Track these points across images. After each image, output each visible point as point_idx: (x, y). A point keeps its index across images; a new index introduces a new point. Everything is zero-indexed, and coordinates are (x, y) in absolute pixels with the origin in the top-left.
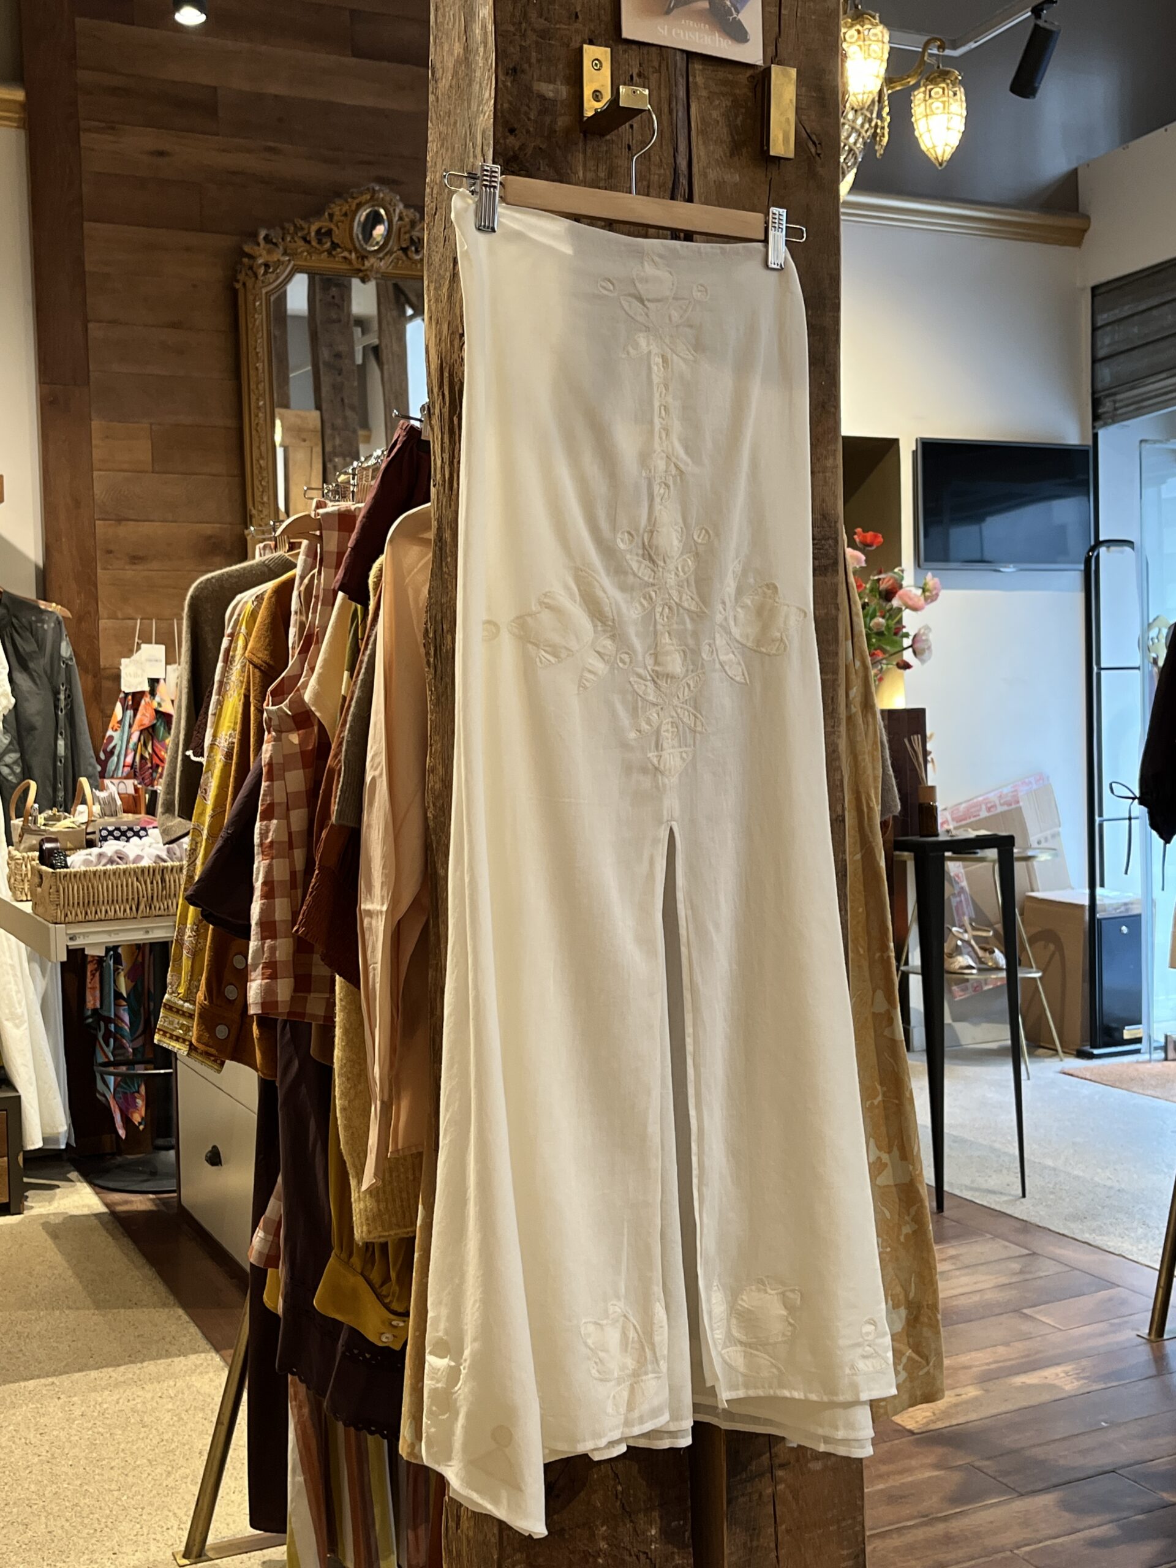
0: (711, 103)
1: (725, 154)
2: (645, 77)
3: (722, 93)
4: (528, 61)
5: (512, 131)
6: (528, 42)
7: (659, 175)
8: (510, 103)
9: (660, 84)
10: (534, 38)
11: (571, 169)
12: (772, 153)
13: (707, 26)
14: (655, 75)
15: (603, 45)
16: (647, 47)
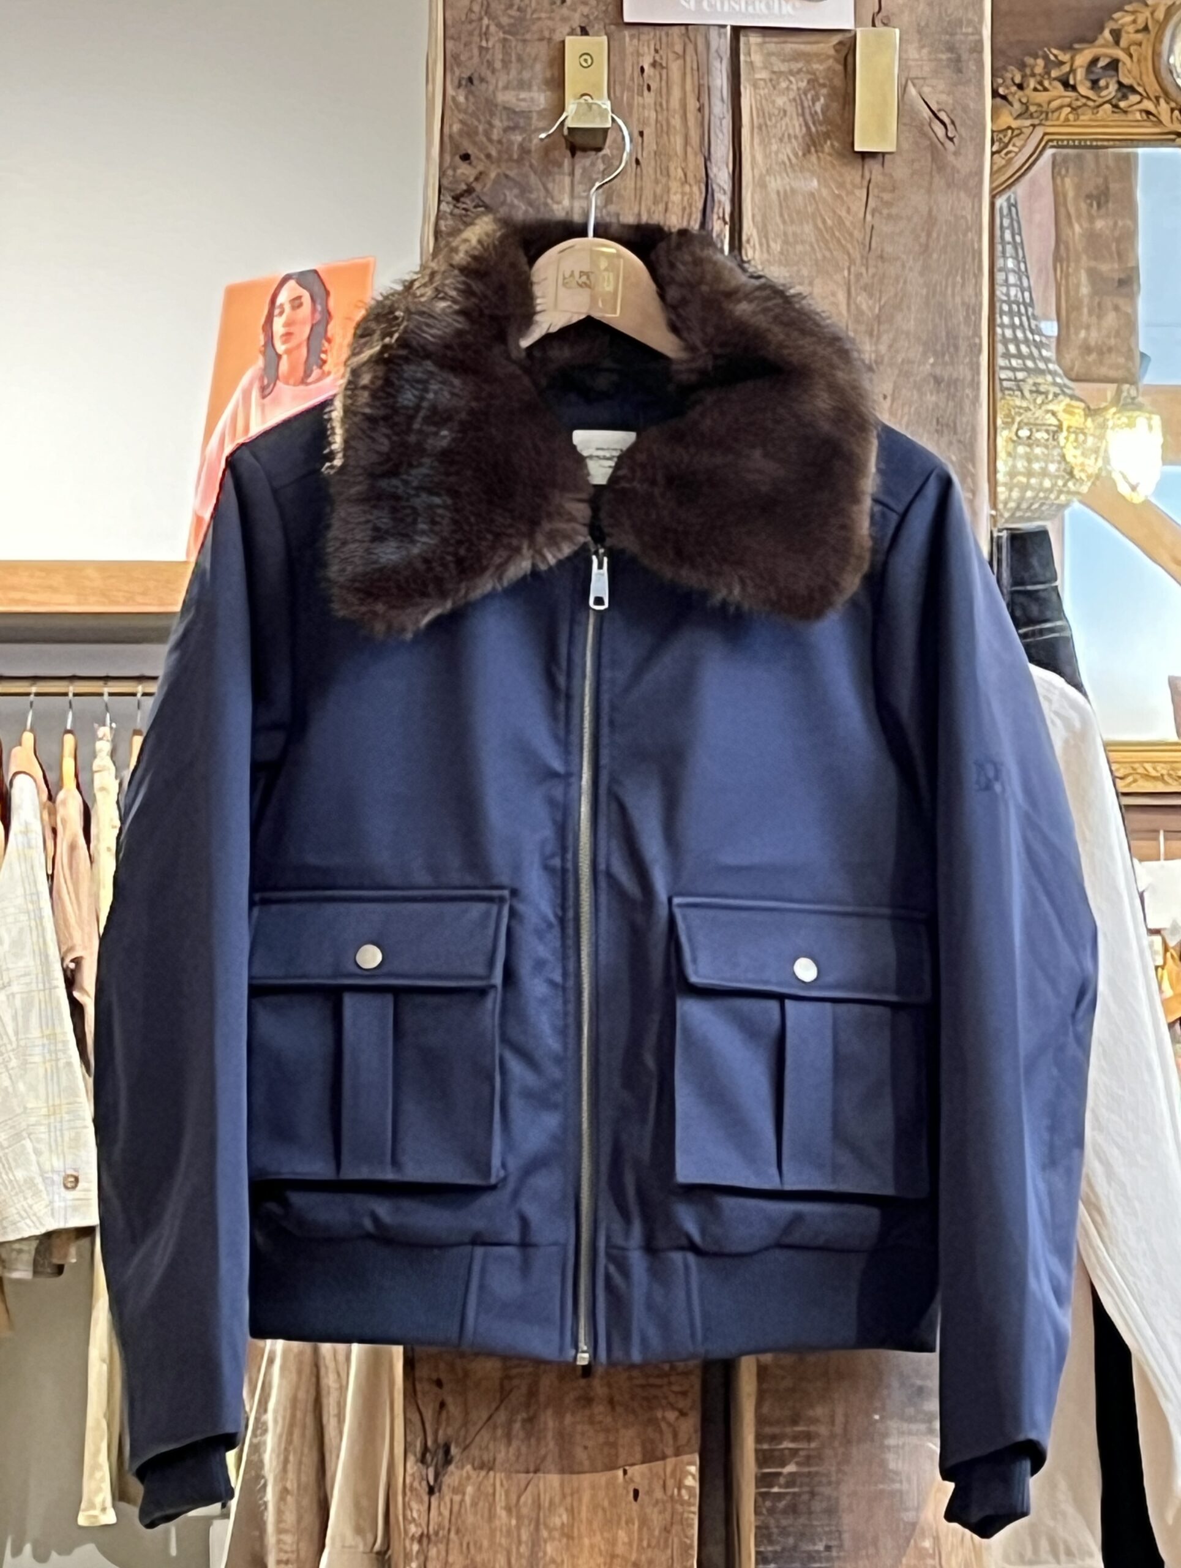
0: (774, 88)
1: (796, 155)
2: (662, 67)
3: (791, 72)
4: (490, 64)
5: (466, 157)
6: (492, 42)
7: (683, 194)
8: (461, 122)
9: (684, 74)
10: (501, 35)
11: (552, 199)
12: (857, 148)
14: (680, 62)
15: (597, 34)
16: (665, 28)
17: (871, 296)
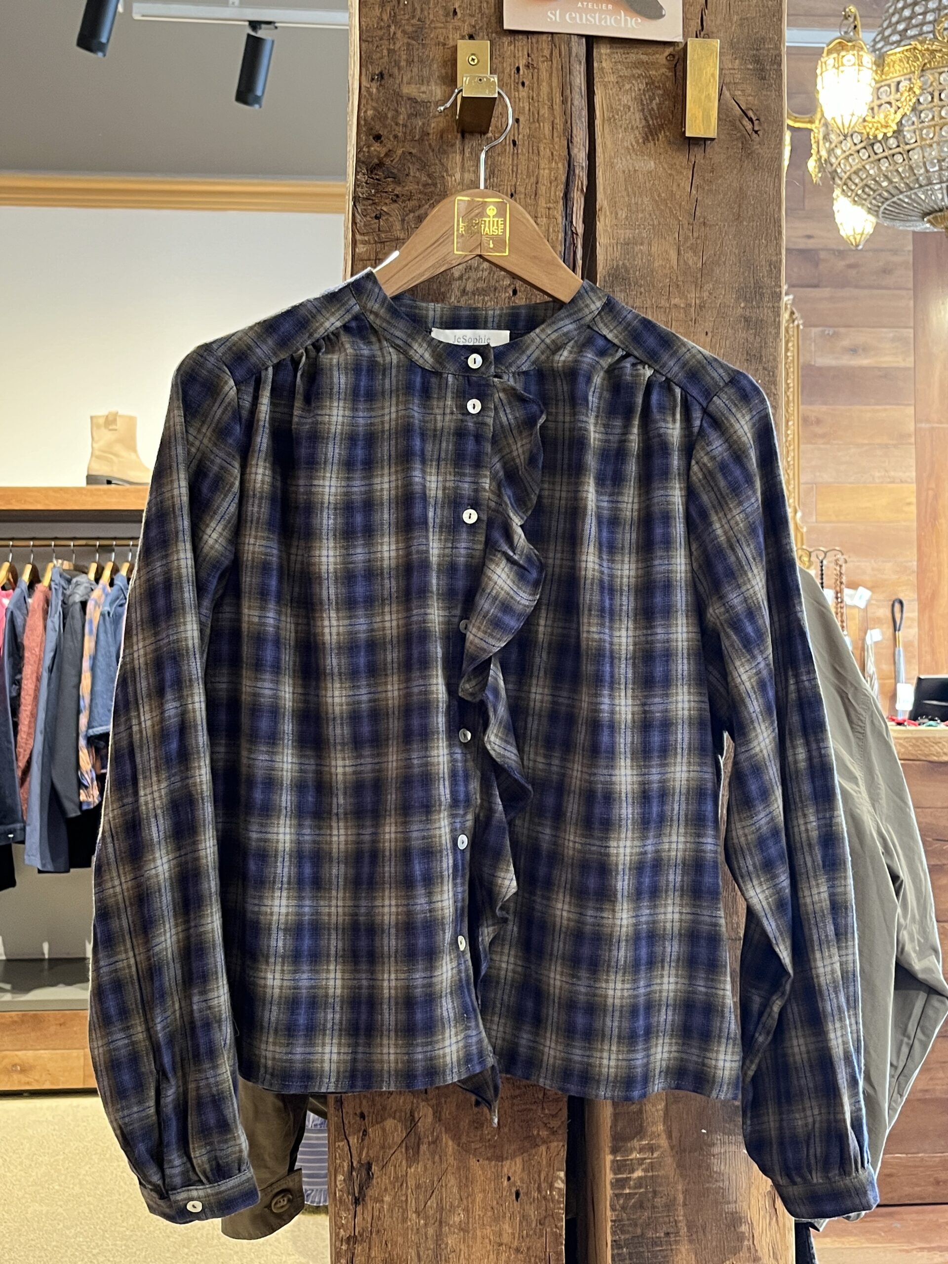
0: (620, 88)
1: (637, 142)
2: (534, 68)
3: (633, 76)
4: (397, 64)
5: (378, 138)
6: (398, 45)
7: (550, 169)
8: (374, 108)
10: (406, 41)
11: (447, 171)
12: (688, 134)
13: (610, 6)
14: (547, 64)
15: (483, 39)
16: (536, 36)
17: (695, 252)
